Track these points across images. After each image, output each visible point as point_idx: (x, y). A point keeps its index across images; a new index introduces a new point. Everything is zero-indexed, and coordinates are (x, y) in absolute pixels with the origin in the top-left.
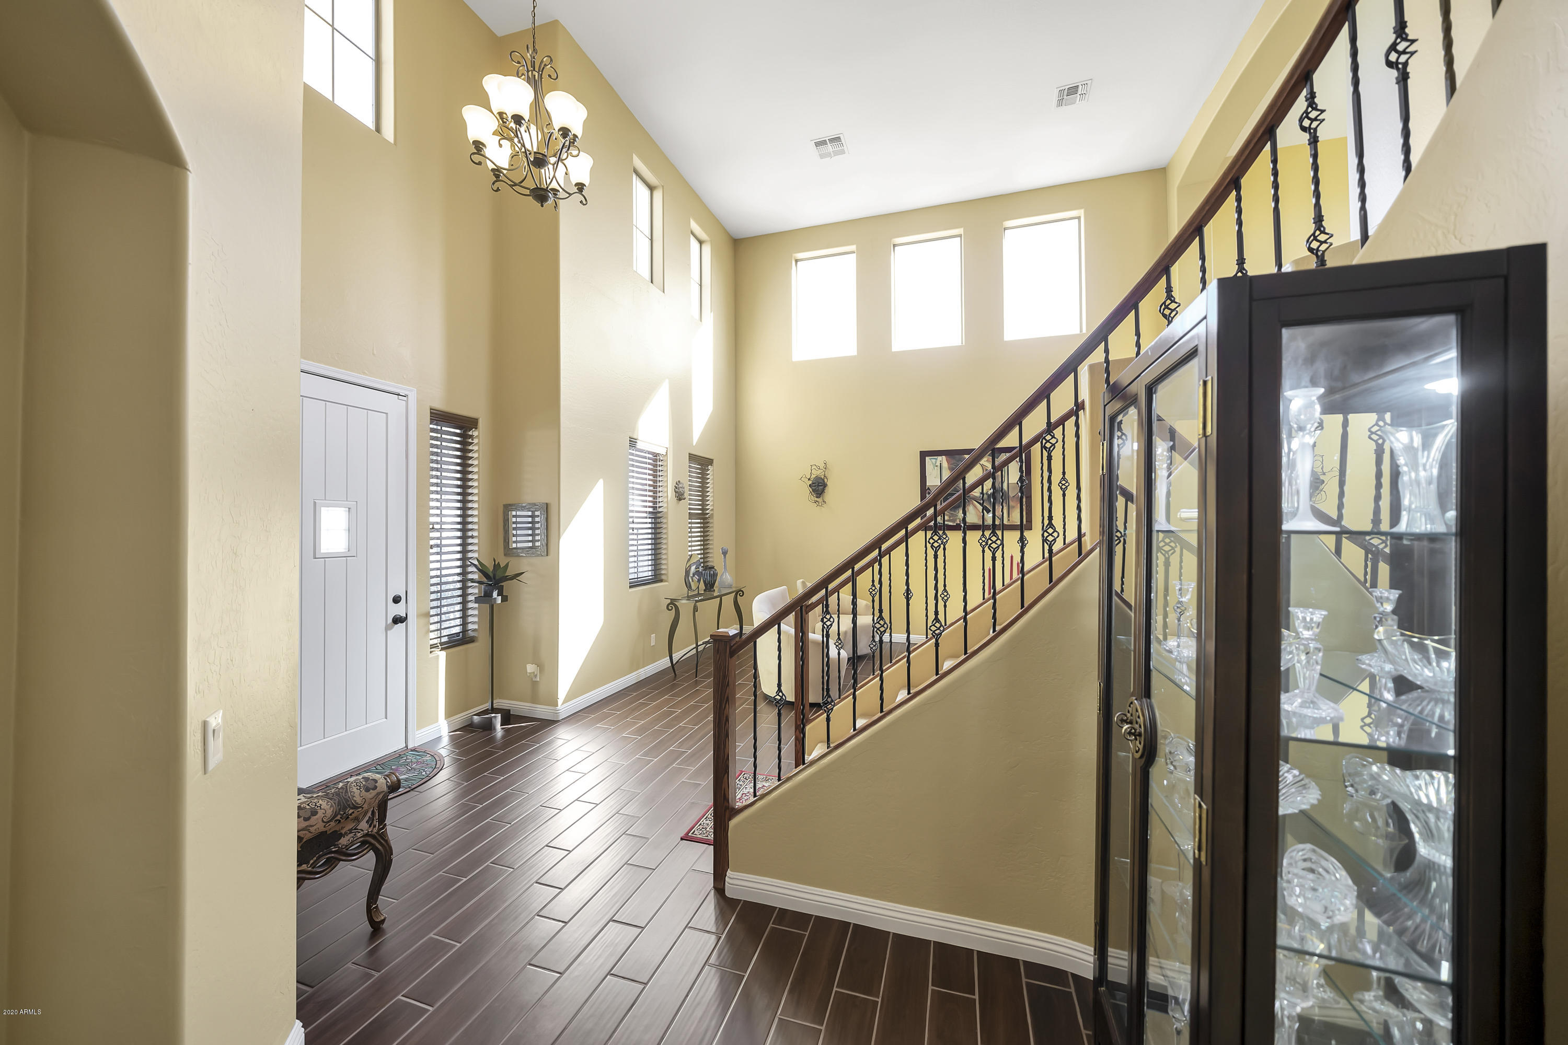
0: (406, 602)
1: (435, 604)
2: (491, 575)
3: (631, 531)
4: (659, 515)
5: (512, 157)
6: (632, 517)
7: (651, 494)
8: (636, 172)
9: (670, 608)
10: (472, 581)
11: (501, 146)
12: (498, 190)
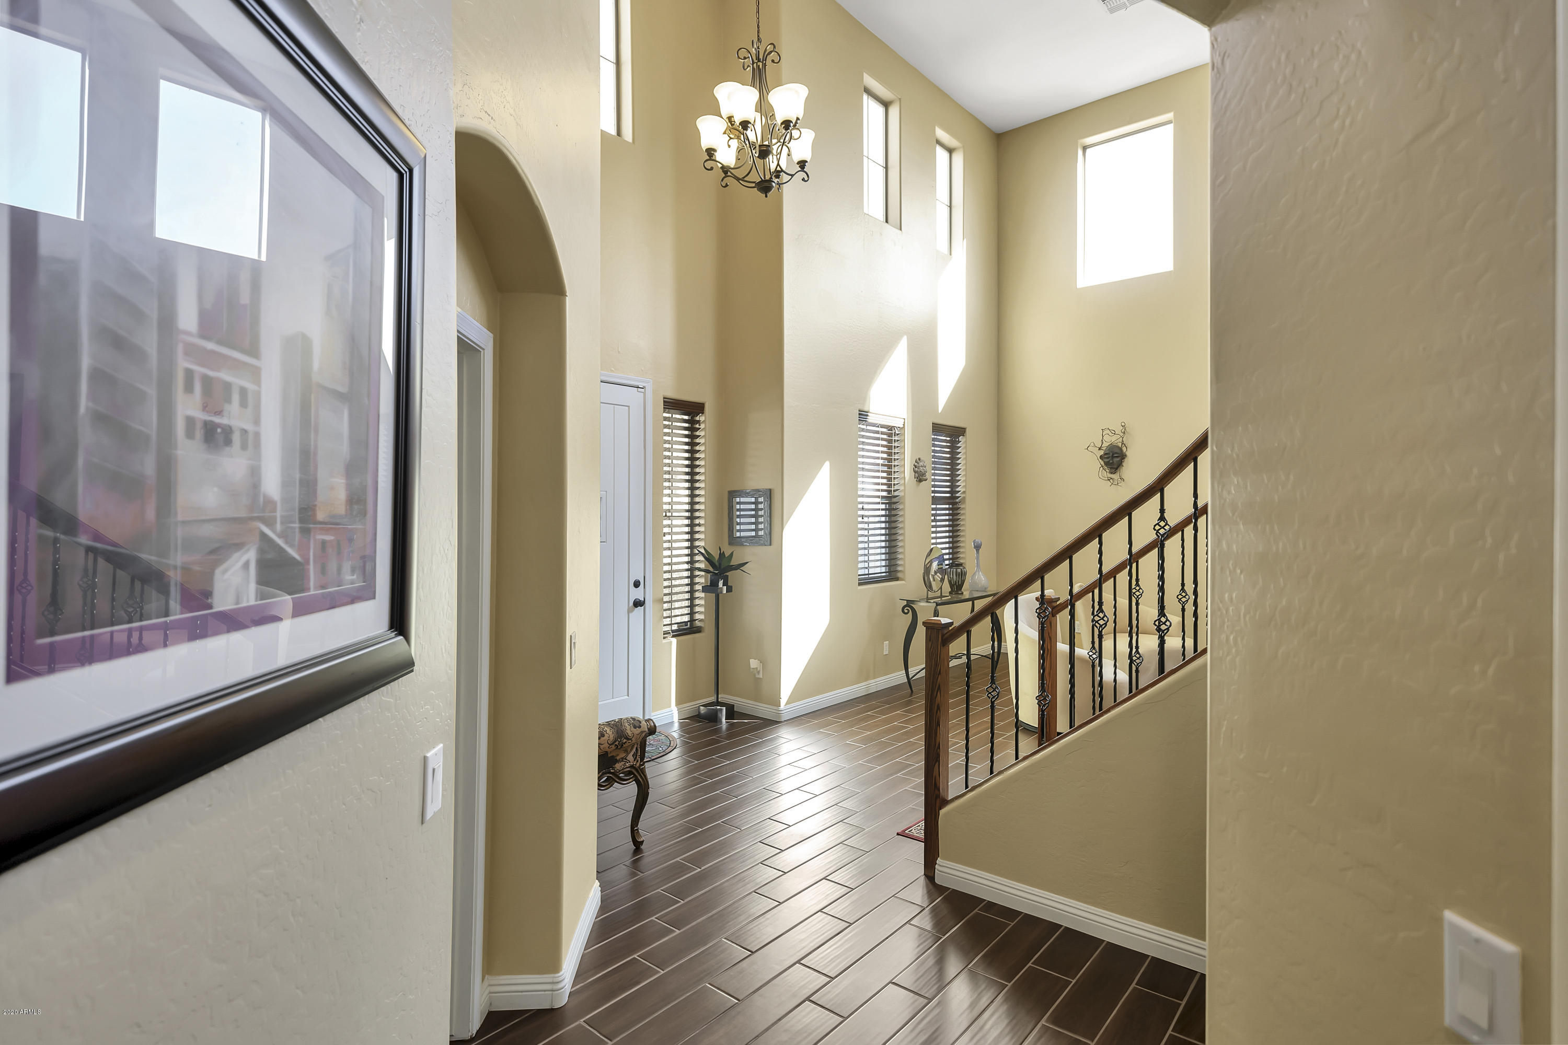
0: (644, 588)
1: (667, 591)
2: (717, 564)
3: (860, 519)
4: (894, 500)
5: (739, 152)
6: (862, 503)
7: (885, 475)
8: (868, 91)
9: (906, 611)
10: (700, 569)
11: (729, 146)
12: (727, 185)
